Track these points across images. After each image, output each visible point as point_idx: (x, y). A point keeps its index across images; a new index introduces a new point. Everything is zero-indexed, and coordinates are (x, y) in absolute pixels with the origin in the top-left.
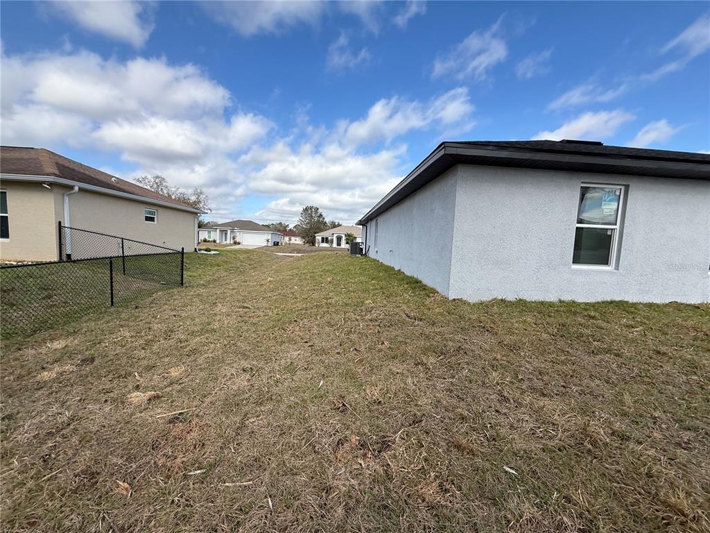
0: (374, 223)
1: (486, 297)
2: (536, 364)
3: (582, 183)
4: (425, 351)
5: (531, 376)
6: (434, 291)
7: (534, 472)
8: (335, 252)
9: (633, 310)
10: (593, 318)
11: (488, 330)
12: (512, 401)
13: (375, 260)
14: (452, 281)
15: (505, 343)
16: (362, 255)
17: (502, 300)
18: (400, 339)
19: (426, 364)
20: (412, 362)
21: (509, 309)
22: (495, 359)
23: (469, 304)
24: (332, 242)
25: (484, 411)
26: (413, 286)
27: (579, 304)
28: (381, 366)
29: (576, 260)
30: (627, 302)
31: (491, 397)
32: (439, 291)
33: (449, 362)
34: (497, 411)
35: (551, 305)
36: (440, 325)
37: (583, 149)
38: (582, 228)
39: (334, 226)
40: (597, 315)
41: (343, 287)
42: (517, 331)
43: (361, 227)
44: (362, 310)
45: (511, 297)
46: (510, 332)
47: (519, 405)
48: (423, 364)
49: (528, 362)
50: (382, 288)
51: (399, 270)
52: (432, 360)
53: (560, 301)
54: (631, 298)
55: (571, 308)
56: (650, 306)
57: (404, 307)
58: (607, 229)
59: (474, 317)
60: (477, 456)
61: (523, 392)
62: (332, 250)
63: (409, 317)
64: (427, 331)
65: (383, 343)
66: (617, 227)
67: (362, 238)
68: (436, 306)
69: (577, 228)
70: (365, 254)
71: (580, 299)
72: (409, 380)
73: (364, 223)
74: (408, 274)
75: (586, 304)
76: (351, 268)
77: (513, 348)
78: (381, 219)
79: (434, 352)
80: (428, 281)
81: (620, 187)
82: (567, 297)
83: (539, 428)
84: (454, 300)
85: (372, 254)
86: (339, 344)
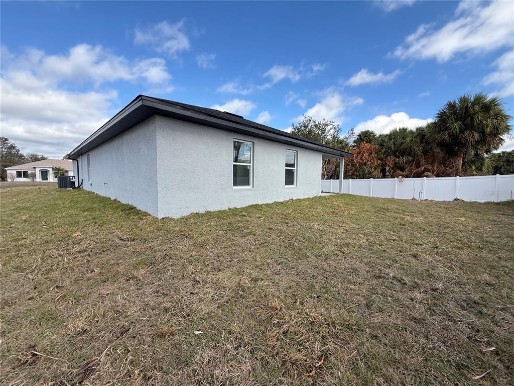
0: (85, 157)
1: (186, 213)
2: (216, 252)
3: (234, 138)
4: (136, 267)
5: (213, 261)
6: (146, 214)
7: (212, 325)
8: (38, 187)
9: (260, 208)
10: (244, 216)
11: (187, 237)
12: (201, 282)
13: (89, 192)
14: (159, 205)
15: (198, 243)
16: (74, 188)
17: (196, 213)
18: (112, 262)
19: (136, 277)
20: (123, 280)
21: (201, 219)
22: (192, 256)
23: (174, 220)
24: (34, 176)
25: (182, 298)
26: (128, 212)
27: (238, 209)
28: (90, 293)
29: (235, 184)
30: (258, 205)
31: (188, 284)
32: (151, 213)
33: (157, 269)
34: (191, 293)
35: (224, 212)
36: (151, 240)
37: (233, 119)
38: (237, 165)
39: (35, 159)
40: (246, 214)
41: (44, 223)
42: (205, 233)
43: (71, 161)
44: (68, 244)
45: (202, 211)
46: (201, 234)
47: (205, 282)
48: (134, 278)
49: (211, 252)
50: (94, 219)
51: (115, 200)
52: (143, 272)
53: (229, 209)
54: (260, 203)
55: (234, 212)
56: (267, 205)
57: (118, 232)
58: (247, 166)
59: (177, 229)
60: (176, 334)
61: (208, 272)
62: (35, 184)
63: (122, 240)
64: (138, 249)
65: (93, 271)
66: (251, 164)
67: (73, 171)
68: (147, 226)
69: (234, 165)
70: (79, 187)
71: (238, 207)
72: (119, 298)
73: (75, 156)
74: (124, 202)
75: (241, 208)
76: (59, 202)
77: (202, 245)
78: (92, 154)
79: (145, 264)
80: (141, 207)
81: (251, 143)
82: (232, 207)
83: (216, 294)
84: (163, 219)
85: (86, 187)
86: (32, 287)
